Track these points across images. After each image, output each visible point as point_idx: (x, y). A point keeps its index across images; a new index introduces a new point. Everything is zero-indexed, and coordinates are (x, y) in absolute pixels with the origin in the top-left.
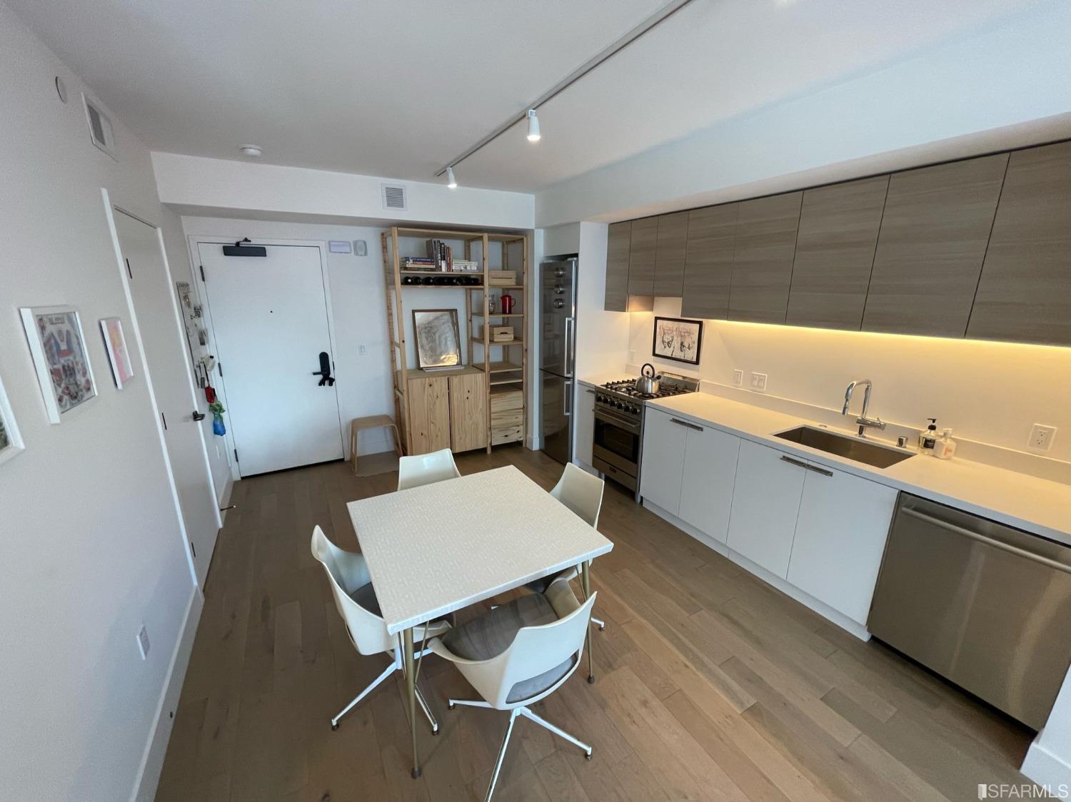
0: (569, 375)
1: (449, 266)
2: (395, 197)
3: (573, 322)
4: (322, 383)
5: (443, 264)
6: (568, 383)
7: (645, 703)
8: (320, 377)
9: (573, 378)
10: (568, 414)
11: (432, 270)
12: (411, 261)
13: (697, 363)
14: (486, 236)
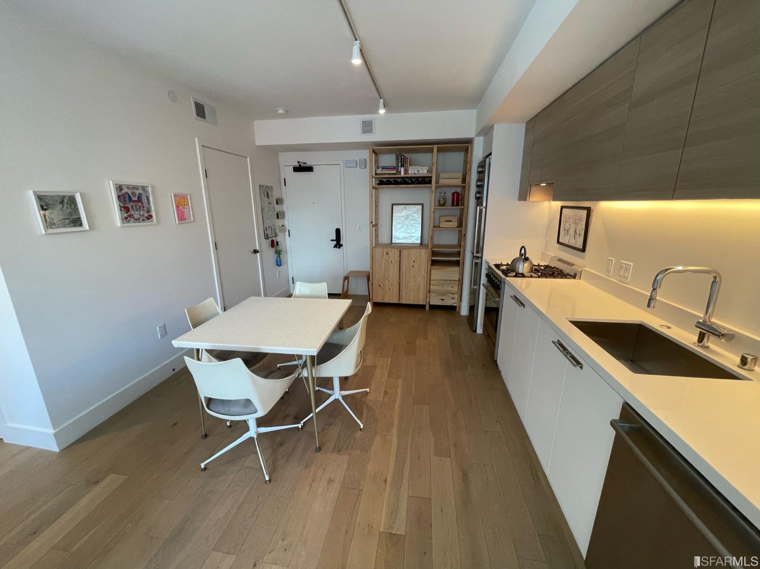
0: (479, 255)
1: (406, 171)
2: (367, 127)
3: (484, 210)
4: (335, 246)
5: (402, 170)
6: (478, 261)
7: (330, 481)
8: (335, 243)
9: (482, 258)
10: (476, 287)
11: (394, 174)
12: (380, 169)
13: (583, 250)
14: (435, 147)
